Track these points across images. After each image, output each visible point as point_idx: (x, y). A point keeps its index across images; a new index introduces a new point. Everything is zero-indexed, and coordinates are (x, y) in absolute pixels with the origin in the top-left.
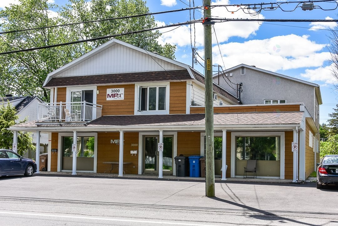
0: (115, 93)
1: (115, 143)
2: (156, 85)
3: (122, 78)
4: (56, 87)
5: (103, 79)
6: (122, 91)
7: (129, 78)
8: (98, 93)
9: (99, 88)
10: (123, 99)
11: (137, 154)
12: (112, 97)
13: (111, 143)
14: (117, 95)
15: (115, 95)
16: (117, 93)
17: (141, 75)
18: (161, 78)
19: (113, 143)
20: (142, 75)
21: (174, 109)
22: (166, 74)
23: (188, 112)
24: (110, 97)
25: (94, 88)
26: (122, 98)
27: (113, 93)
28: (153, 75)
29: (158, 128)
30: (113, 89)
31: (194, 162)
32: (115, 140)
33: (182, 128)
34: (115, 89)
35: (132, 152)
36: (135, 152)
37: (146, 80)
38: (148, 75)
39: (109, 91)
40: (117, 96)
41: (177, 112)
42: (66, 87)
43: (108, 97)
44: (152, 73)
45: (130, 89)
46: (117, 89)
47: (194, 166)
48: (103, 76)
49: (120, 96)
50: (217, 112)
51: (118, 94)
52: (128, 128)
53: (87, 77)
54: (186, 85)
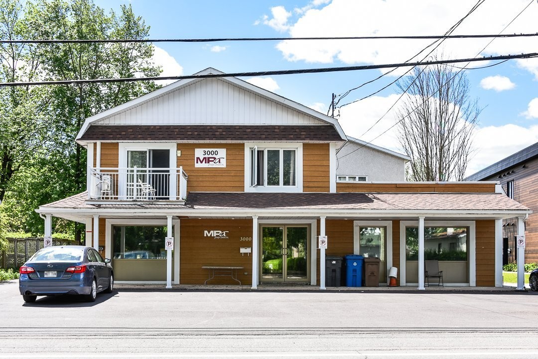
0: (210, 156)
1: (212, 236)
2: (281, 146)
3: (224, 133)
4: (99, 142)
5: (190, 133)
6: (222, 153)
7: (237, 133)
8: (179, 155)
9: (179, 147)
10: (225, 166)
11: (251, 254)
12: (206, 163)
13: (205, 235)
14: (213, 159)
15: (210, 159)
16: (214, 156)
17: (256, 130)
18: (292, 136)
19: (209, 235)
20: (258, 130)
21: (311, 185)
22: (297, 130)
23: (333, 190)
24: (201, 162)
25: (171, 147)
26: (223, 164)
27: (207, 156)
28: (276, 130)
29: (318, 213)
30: (207, 150)
31: (355, 264)
32: (212, 232)
33: (360, 213)
34: (210, 150)
35: (243, 250)
36: (248, 250)
37: (266, 138)
38: (269, 130)
39: (199, 153)
40: (213, 161)
41: (315, 189)
42: (118, 143)
43: (197, 163)
44: (274, 127)
45: (236, 151)
46: (214, 150)
47: (355, 271)
48: (189, 127)
49: (219, 161)
50: (377, 190)
51: (215, 158)
52: (269, 213)
53: (158, 127)
54: (329, 150)
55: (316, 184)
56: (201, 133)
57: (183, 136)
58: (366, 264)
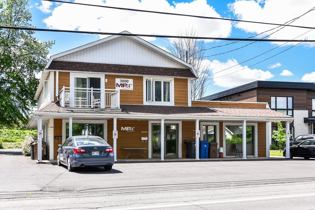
0: (124, 83)
1: (126, 130)
2: (162, 79)
3: (133, 70)
4: (57, 71)
5: (114, 69)
6: (131, 81)
7: (140, 70)
8: (106, 81)
9: (106, 76)
10: (132, 89)
12: (122, 87)
13: (122, 130)
14: (126, 85)
15: (124, 85)
16: (126, 83)
17: (150, 69)
18: (170, 74)
19: (124, 130)
22: (172, 71)
24: (119, 86)
25: (101, 76)
26: (131, 88)
27: (122, 83)
28: (161, 70)
29: (195, 118)
30: (122, 79)
31: (205, 146)
32: (125, 128)
34: (124, 79)
35: (143, 139)
37: (156, 74)
38: (157, 70)
39: (118, 81)
40: (126, 86)
41: (180, 104)
42: (69, 72)
43: (117, 86)
44: (159, 68)
45: (138, 81)
46: (126, 79)
47: (205, 149)
48: (112, 65)
49: (129, 86)
50: (212, 106)
51: (127, 85)
53: (94, 64)
54: (187, 82)
55: (181, 102)
56: (120, 69)
57: (110, 70)
58: (211, 146)
